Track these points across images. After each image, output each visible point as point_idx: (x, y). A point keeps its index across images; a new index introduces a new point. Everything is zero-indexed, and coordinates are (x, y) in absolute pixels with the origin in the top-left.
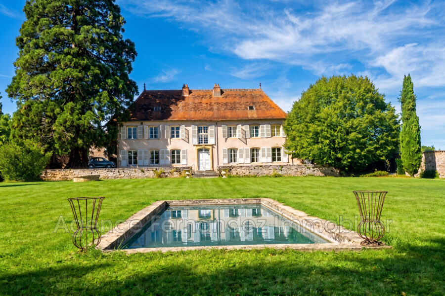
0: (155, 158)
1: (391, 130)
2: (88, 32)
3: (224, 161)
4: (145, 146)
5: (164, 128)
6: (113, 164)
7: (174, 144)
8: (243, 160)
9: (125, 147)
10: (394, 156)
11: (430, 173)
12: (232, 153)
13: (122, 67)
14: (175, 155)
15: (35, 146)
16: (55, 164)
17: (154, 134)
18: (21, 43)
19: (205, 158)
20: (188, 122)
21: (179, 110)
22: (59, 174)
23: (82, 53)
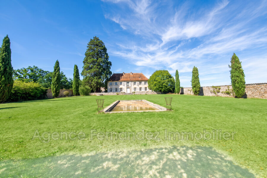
0: (116, 90)
1: (173, 83)
2: (100, 60)
3: (133, 91)
4: (114, 87)
5: (118, 83)
6: (106, 91)
7: (121, 86)
8: (138, 90)
9: (109, 87)
10: (174, 89)
11: (182, 93)
12: (135, 89)
13: (108, 68)
14: (121, 89)
15: (87, 87)
16: (92, 91)
17: (116, 84)
18: (84, 62)
19: (129, 90)
20: (124, 81)
21: (122, 79)
22: (93, 94)
23: (99, 65)
